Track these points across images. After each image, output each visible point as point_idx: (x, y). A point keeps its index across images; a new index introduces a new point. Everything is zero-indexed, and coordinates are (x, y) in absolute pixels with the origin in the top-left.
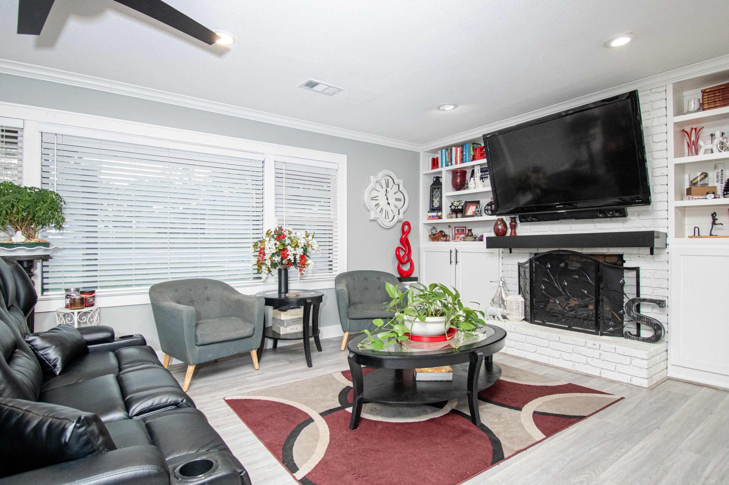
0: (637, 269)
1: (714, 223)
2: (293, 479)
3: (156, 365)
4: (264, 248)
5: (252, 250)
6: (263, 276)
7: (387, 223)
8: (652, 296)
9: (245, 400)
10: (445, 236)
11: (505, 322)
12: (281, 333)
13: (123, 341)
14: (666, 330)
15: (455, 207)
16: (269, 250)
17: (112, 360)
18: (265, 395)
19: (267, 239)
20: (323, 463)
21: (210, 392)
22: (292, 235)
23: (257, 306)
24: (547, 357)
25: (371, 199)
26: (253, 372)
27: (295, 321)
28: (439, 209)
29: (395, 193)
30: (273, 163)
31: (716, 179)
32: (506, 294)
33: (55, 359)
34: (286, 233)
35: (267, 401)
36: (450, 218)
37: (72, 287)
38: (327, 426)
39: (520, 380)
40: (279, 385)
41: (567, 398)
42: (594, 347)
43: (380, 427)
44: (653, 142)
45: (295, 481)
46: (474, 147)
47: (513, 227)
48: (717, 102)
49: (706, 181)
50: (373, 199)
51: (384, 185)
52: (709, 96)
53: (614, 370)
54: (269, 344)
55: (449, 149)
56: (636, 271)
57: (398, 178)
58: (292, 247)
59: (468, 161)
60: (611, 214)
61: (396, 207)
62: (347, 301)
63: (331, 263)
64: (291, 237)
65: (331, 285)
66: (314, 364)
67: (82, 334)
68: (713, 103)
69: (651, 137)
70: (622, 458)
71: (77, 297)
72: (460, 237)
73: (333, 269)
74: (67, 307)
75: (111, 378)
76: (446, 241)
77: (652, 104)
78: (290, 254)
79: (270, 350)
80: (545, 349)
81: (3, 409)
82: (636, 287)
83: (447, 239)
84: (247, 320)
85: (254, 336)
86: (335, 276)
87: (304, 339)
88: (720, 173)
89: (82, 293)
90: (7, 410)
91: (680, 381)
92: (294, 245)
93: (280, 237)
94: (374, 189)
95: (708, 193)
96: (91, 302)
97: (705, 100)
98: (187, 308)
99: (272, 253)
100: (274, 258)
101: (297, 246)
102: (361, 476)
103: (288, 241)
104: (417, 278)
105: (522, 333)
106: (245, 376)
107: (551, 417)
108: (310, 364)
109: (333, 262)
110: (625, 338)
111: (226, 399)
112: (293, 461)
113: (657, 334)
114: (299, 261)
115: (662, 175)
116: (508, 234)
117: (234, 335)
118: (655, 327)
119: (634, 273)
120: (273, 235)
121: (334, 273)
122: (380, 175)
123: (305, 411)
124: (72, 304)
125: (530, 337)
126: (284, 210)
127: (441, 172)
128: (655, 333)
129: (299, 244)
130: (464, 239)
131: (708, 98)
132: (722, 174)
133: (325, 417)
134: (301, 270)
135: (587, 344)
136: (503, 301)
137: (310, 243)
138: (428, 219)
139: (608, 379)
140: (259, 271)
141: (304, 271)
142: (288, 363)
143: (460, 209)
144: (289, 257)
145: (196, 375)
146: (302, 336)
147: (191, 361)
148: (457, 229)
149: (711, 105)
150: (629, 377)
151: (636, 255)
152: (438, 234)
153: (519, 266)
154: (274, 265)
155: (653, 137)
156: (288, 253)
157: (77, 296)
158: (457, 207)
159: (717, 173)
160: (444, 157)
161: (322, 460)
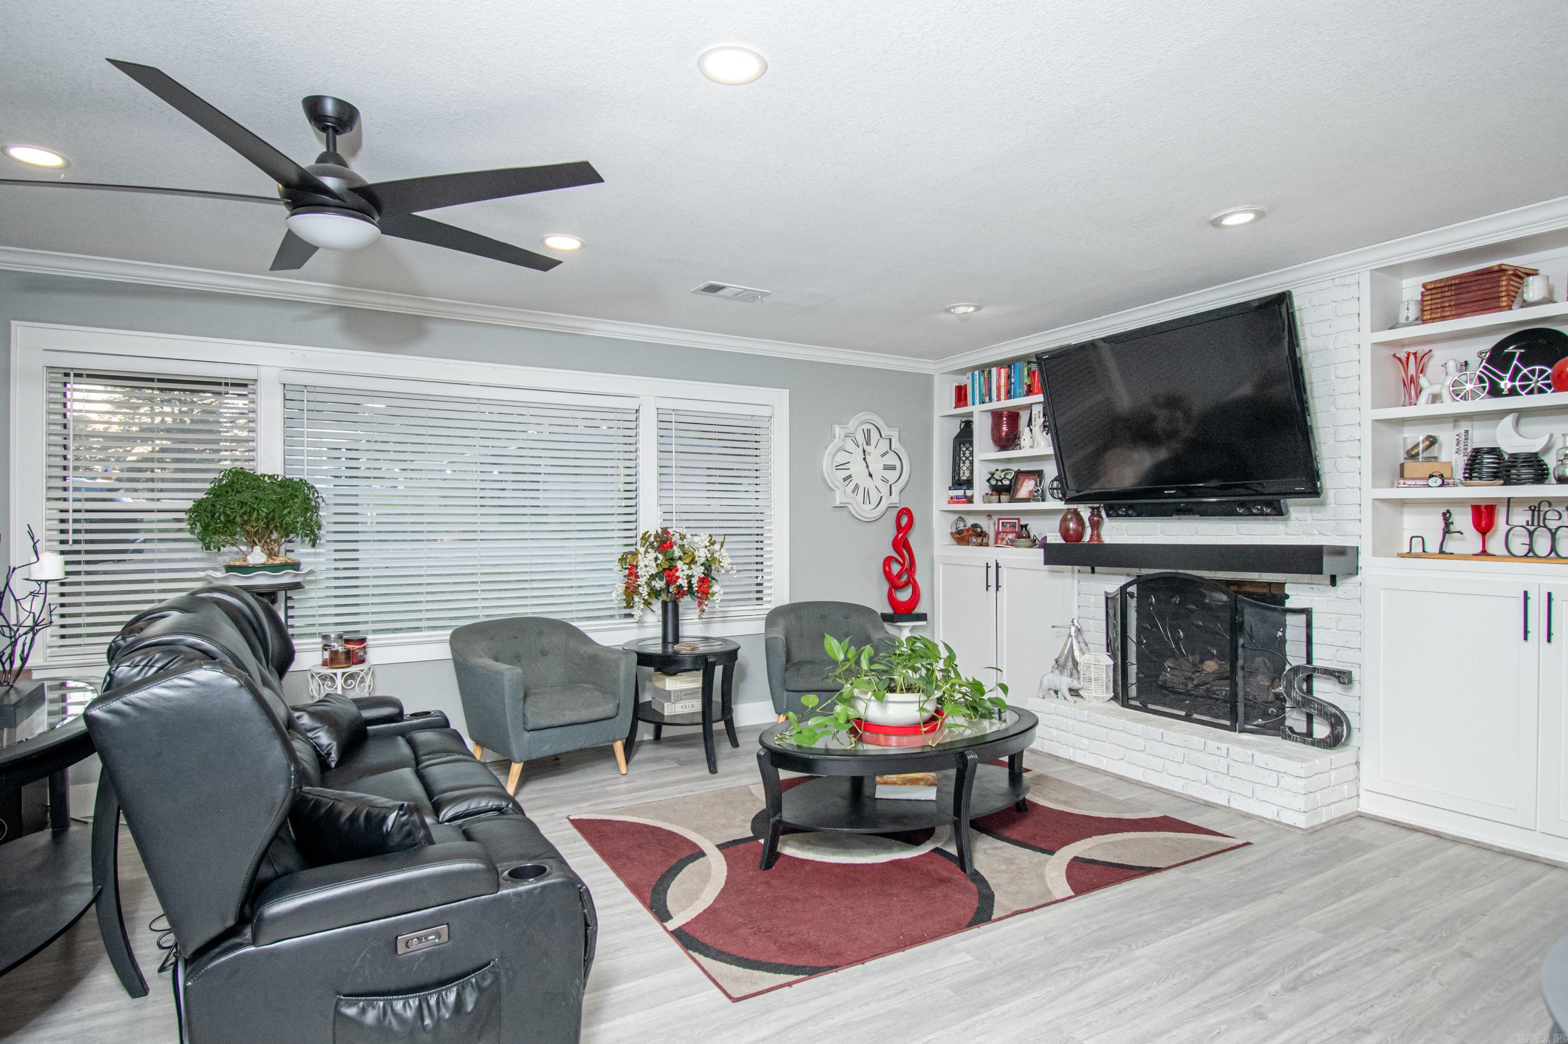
0: (1307, 612)
1: (1447, 531)
2: (663, 930)
3: (466, 757)
4: (636, 567)
5: (616, 566)
6: (636, 612)
7: (868, 511)
8: (1335, 662)
9: (602, 821)
10: (983, 534)
11: (1075, 702)
12: (666, 714)
13: (415, 721)
14: (1353, 725)
15: (997, 481)
16: (644, 569)
17: (404, 749)
18: (634, 815)
19: (642, 550)
20: (711, 911)
21: (547, 806)
22: (685, 542)
23: (623, 668)
24: (1142, 769)
25: (835, 468)
26: (616, 778)
27: (687, 694)
28: (969, 483)
29: (883, 455)
30: (655, 411)
31: (1455, 448)
32: (1081, 650)
33: (329, 745)
34: (676, 538)
35: (635, 823)
36: (987, 502)
37: (333, 632)
38: (724, 863)
39: (1077, 807)
40: (657, 799)
41: (1147, 840)
42: (1218, 752)
43: (807, 868)
44: (1336, 377)
45: (665, 933)
46: (1030, 368)
47: (1096, 526)
48: (1447, 309)
49: (1435, 450)
50: (838, 467)
51: (861, 439)
52: (1435, 296)
53: (1250, 795)
54: (645, 732)
55: (985, 369)
56: (1307, 615)
57: (889, 427)
58: (685, 564)
59: (1020, 396)
60: (1258, 509)
61: (885, 480)
62: (784, 659)
63: (759, 588)
64: (684, 545)
65: (759, 627)
66: (721, 767)
67: (360, 708)
68: (1440, 310)
69: (1332, 368)
70: (1187, 931)
71: (341, 649)
72: (1007, 539)
73: (764, 599)
74: (325, 663)
75: (407, 773)
76: (981, 545)
77: (1336, 307)
78: (681, 576)
79: (648, 742)
80: (1139, 754)
81: (307, 798)
82: (1305, 644)
83: (984, 541)
84: (606, 691)
85: (618, 718)
86: (767, 612)
87: (704, 724)
88: (1463, 437)
89: (347, 641)
90: (312, 799)
91: (1378, 821)
92: (688, 561)
93: (665, 545)
94: (842, 449)
95: (1431, 476)
96: (361, 656)
97: (1426, 303)
98: (509, 669)
99: (650, 574)
100: (653, 583)
101: (693, 562)
102: (763, 930)
103: (677, 552)
104: (926, 614)
105: (1099, 723)
106: (603, 784)
107: (1100, 867)
108: (713, 769)
109: (764, 585)
110: (1283, 738)
111: (571, 818)
112: (666, 906)
113: (1336, 732)
114: (697, 589)
115: (1352, 439)
116: (1086, 538)
117: (584, 715)
118: (1333, 719)
119: (1303, 617)
120: (653, 542)
121: (765, 606)
122: (853, 423)
123: (694, 841)
124: (333, 661)
125: (1114, 733)
126: (674, 494)
127: (971, 414)
128: (1332, 731)
129: (697, 559)
130: (1012, 543)
131: (1431, 299)
132: (1466, 439)
133: (725, 850)
134: (700, 604)
135: (1206, 748)
136: (1076, 664)
137: (716, 555)
138: (949, 503)
139: (1241, 811)
140: (629, 604)
141: (706, 605)
142: (677, 765)
143: (1006, 485)
144: (680, 581)
145: (524, 779)
146: (699, 719)
147: (516, 755)
148: (1003, 523)
149: (1437, 313)
150: (1275, 809)
151: (1307, 586)
152: (968, 530)
153: (1107, 599)
154: (655, 593)
155: (1336, 368)
156: (677, 574)
157: (339, 647)
158: (1001, 481)
159: (1458, 435)
160: (977, 385)
161: (710, 908)
